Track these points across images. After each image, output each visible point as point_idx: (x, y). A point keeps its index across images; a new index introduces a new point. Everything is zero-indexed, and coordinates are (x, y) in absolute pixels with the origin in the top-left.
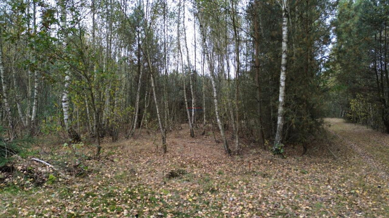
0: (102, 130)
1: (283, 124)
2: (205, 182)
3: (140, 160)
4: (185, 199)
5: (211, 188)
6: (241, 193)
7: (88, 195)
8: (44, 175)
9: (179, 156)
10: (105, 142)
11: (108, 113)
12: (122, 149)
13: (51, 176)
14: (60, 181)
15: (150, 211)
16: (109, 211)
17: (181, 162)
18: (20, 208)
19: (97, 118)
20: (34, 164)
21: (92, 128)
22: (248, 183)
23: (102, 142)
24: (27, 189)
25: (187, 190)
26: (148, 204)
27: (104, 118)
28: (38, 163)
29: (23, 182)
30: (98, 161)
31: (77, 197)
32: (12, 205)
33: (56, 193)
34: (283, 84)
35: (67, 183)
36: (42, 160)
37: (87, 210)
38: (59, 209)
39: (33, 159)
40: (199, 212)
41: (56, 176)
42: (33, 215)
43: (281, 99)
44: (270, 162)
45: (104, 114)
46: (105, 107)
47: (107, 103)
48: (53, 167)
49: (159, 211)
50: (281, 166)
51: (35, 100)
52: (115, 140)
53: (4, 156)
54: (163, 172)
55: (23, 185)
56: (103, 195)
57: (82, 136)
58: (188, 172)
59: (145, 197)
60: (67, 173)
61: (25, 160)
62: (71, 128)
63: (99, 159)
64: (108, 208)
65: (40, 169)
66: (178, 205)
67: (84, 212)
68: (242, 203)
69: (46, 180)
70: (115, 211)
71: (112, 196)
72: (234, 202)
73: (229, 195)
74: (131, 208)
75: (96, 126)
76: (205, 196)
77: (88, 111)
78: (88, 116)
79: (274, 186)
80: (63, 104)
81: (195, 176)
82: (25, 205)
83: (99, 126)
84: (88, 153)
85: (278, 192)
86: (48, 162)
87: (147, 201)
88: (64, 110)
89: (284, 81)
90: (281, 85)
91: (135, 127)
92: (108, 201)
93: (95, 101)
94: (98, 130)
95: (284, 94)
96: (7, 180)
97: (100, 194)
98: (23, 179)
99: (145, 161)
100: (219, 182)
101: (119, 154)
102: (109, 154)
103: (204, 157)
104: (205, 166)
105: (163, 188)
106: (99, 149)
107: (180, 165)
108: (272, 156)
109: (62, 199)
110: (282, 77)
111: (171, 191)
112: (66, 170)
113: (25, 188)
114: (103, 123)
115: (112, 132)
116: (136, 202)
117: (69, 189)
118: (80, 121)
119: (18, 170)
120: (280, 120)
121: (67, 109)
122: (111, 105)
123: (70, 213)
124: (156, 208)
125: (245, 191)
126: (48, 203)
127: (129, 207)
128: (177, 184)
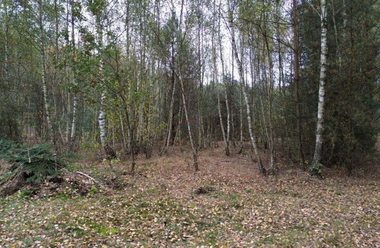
0: (137, 147)
1: (321, 142)
2: (232, 199)
3: (171, 177)
4: (210, 212)
5: (236, 204)
6: (265, 210)
7: (124, 205)
8: (88, 187)
9: (210, 174)
10: (139, 159)
11: (142, 129)
12: (155, 166)
13: (93, 187)
14: (100, 192)
15: (177, 220)
16: (142, 218)
17: (212, 180)
18: (71, 212)
19: (132, 135)
20: (78, 177)
21: (127, 145)
22: (274, 201)
23: (136, 159)
24: (74, 198)
25: (213, 205)
26: (176, 214)
27: (138, 135)
28: (82, 176)
29: (70, 192)
30: (133, 176)
31: (115, 206)
32: (64, 209)
33: (98, 202)
34: (321, 99)
35: (106, 194)
36: (85, 173)
37: (124, 216)
38: (101, 214)
39: (78, 172)
40: (221, 223)
41: (97, 188)
42: (81, 217)
43: (319, 116)
44: (305, 183)
45: (138, 131)
46: (139, 124)
47: (141, 119)
48: (94, 179)
49: (185, 220)
50: (317, 186)
51: (74, 118)
52: (149, 157)
53: (54, 169)
54: (192, 188)
55: (70, 194)
56: (137, 205)
57: (117, 153)
58: (217, 189)
59: (173, 209)
60: (106, 186)
61: (71, 173)
62: (107, 145)
63: (133, 174)
64: (141, 216)
65: (84, 181)
66: (203, 217)
67: (121, 217)
68: (263, 218)
69: (89, 190)
70: (147, 218)
71: (144, 206)
72: (256, 216)
73: (253, 210)
74: (161, 217)
75: (131, 143)
76: (229, 211)
77: (122, 128)
78: (123, 133)
79: (300, 205)
80: (100, 121)
81: (223, 193)
82: (74, 209)
83: (133, 143)
84: (123, 169)
85: (303, 210)
86: (90, 176)
87: (175, 212)
88: (101, 127)
89: (323, 96)
90: (319, 100)
91: (168, 144)
92: (141, 211)
93: (130, 117)
94: (133, 147)
95: (323, 110)
96: (58, 189)
97: (134, 205)
98: (70, 189)
99: (176, 178)
100: (246, 199)
101: (152, 171)
102: (143, 170)
103: (236, 176)
104: (235, 185)
105: (190, 202)
106: (134, 164)
107: (210, 182)
108: (309, 177)
109: (103, 207)
110: (321, 92)
111: (197, 205)
112: (105, 183)
113: (73, 197)
114: (137, 140)
115: (145, 149)
116: (165, 212)
117: (108, 199)
118: (115, 138)
119: (66, 181)
120: (318, 138)
121: (104, 126)
122: (145, 122)
123: (110, 218)
124: (183, 218)
125: (269, 208)
126: (92, 209)
127: (159, 216)
128: (204, 199)
